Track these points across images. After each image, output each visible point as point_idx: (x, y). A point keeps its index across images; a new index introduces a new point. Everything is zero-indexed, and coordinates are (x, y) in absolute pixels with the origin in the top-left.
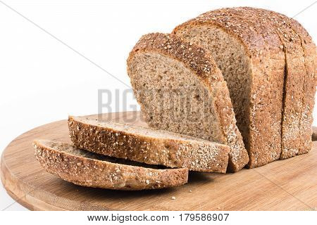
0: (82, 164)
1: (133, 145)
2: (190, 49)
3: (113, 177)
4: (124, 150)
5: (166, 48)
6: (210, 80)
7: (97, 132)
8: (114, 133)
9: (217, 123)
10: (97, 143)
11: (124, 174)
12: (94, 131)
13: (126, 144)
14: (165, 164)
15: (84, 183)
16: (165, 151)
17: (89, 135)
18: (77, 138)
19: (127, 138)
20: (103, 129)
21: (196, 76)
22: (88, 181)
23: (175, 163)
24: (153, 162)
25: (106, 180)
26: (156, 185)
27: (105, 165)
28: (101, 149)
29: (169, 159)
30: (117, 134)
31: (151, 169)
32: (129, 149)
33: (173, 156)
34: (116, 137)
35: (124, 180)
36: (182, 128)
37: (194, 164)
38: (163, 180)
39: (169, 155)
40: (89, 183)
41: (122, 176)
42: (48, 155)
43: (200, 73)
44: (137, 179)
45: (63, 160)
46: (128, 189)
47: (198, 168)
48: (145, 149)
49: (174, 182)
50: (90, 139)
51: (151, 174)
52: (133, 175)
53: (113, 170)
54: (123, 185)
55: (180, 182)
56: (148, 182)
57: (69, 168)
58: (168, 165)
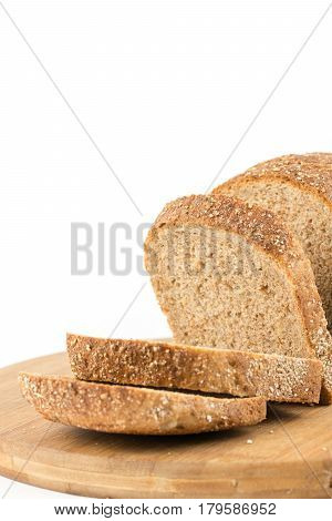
0: (109, 396)
1: (182, 363)
2: (250, 214)
3: (157, 413)
4: (167, 373)
5: (211, 216)
6: (285, 258)
7: (121, 349)
8: (150, 347)
9: (299, 327)
10: (121, 366)
11: (174, 407)
12: (117, 348)
13: (170, 362)
14: (230, 392)
15: (112, 426)
16: (230, 371)
17: (108, 356)
18: (87, 364)
19: (171, 353)
20: (131, 343)
21: (263, 255)
22: (118, 422)
23: (245, 389)
24: (213, 388)
25: (147, 418)
26: (222, 422)
27: (145, 395)
28: (128, 377)
29: (237, 383)
30: (155, 349)
31: (212, 399)
32: (176, 370)
33: (242, 377)
34: (154, 353)
35: (174, 415)
36: (238, 345)
37: (272, 390)
38: (232, 414)
39: (236, 376)
40: (120, 425)
41: (171, 409)
42: (51, 389)
43: (270, 248)
44: (193, 414)
45: (77, 393)
46: (180, 432)
47: (278, 396)
48: (201, 368)
49: (247, 419)
50: (111, 362)
51: (213, 406)
52: (187, 408)
53: (158, 402)
54: (173, 425)
55: (256, 418)
56: (209, 418)
57: (87, 405)
58: (236, 393)
